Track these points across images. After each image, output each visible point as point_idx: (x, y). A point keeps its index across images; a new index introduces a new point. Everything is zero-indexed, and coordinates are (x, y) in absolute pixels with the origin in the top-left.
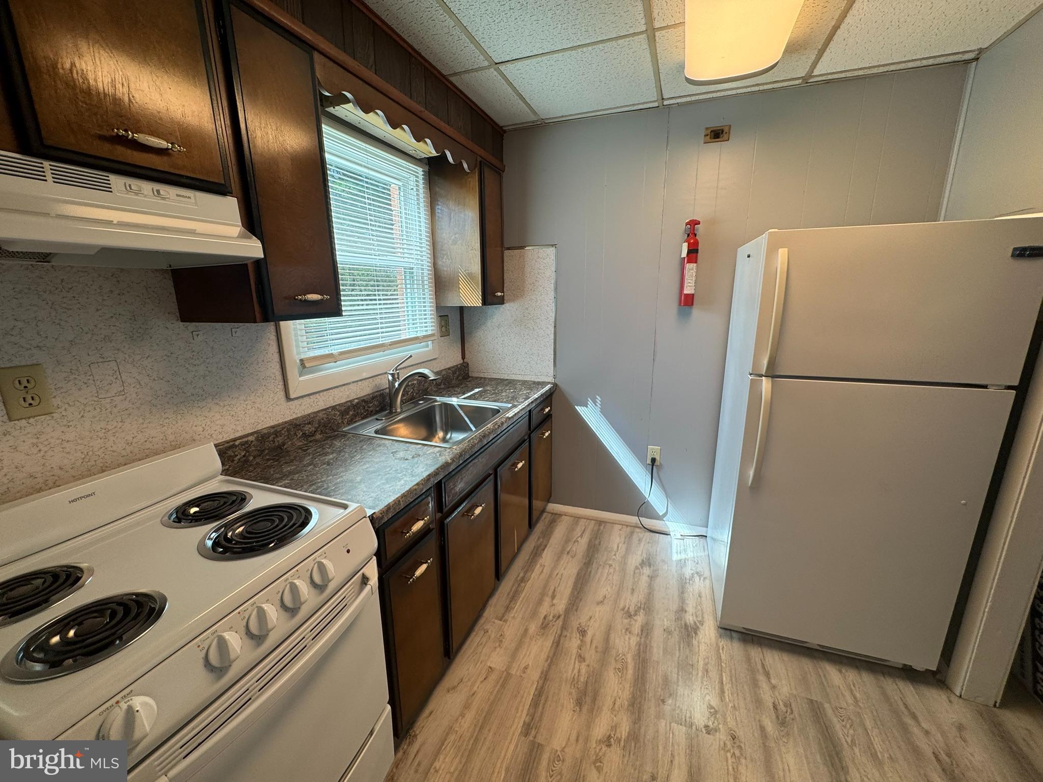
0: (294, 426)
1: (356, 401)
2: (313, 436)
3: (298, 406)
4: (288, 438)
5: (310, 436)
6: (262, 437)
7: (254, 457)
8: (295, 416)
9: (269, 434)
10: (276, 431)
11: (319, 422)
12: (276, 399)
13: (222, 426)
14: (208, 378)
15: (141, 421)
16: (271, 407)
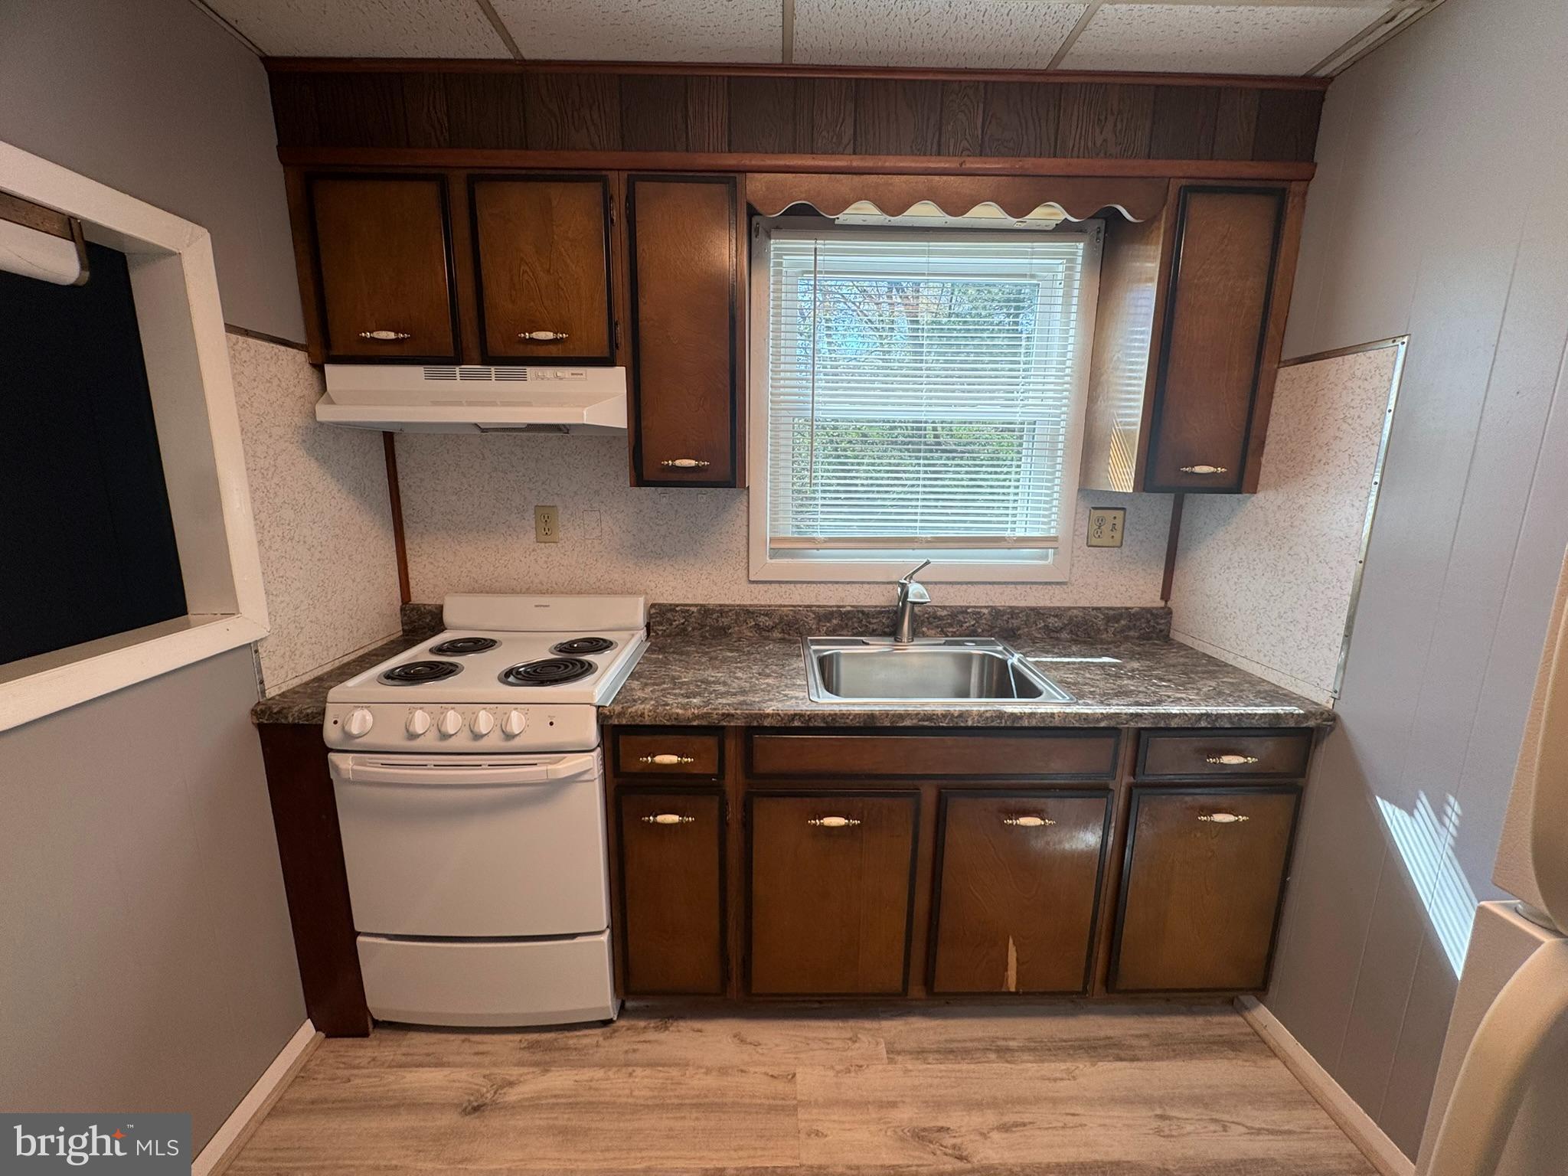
0: (747, 613)
1: (849, 608)
2: (768, 631)
3: (762, 592)
4: (736, 623)
5: (765, 630)
6: (705, 611)
7: (693, 629)
8: (756, 602)
9: (714, 611)
10: (722, 610)
11: (781, 618)
12: (735, 577)
13: (674, 588)
14: (668, 539)
15: (609, 564)
16: (728, 584)
